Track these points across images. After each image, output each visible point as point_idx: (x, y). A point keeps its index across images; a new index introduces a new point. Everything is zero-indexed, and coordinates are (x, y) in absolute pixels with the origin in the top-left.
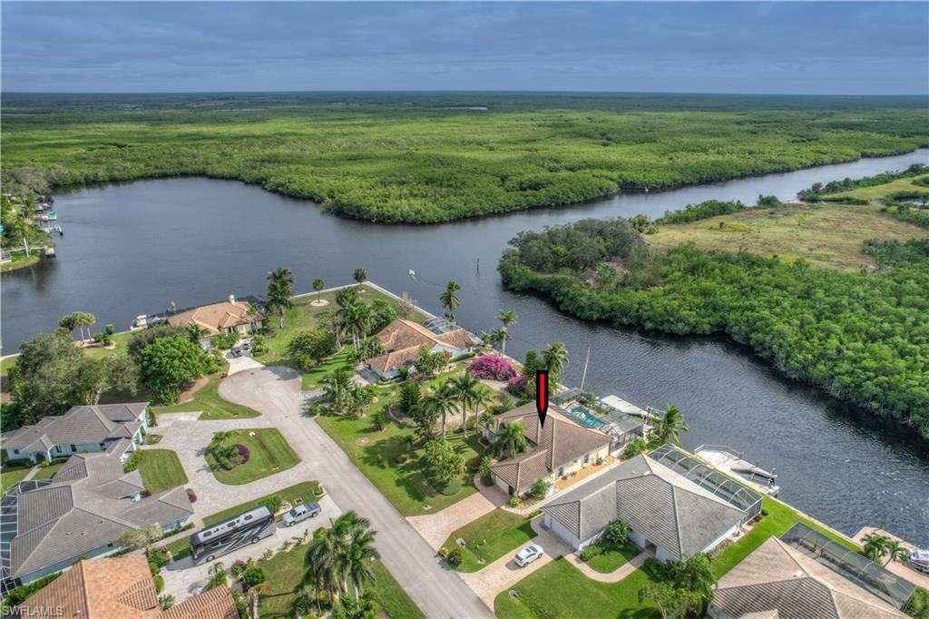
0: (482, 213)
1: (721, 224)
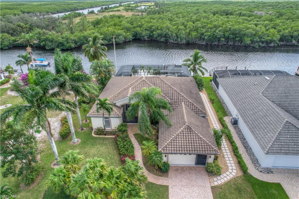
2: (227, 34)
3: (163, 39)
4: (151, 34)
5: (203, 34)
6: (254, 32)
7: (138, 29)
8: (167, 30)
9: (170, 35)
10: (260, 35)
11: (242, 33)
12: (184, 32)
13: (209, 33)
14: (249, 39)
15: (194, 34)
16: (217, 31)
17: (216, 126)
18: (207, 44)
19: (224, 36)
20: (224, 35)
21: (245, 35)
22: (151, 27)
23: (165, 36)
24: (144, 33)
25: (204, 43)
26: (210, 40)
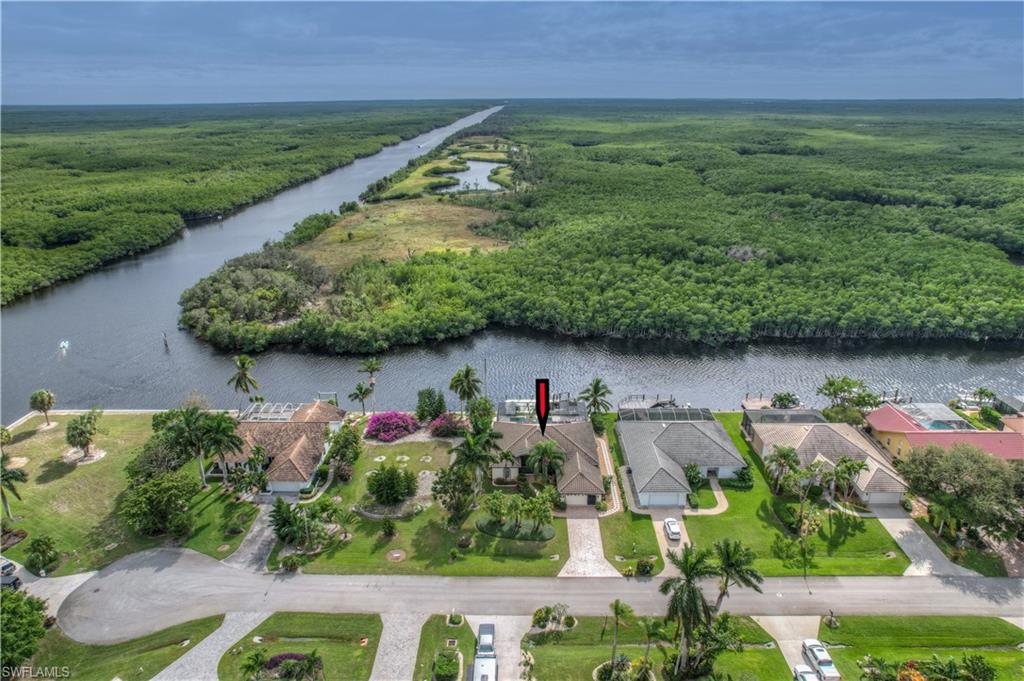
0: (48, 283)
1: (350, 235)
2: (659, 321)
3: (545, 327)
4: (523, 315)
5: (617, 320)
6: (706, 319)
7: (497, 305)
8: (553, 312)
9: (558, 320)
10: (717, 324)
11: (686, 319)
12: (583, 317)
13: (628, 321)
14: (697, 331)
15: (601, 320)
16: (642, 317)
17: (609, 471)
18: (626, 337)
19: (655, 326)
20: (654, 322)
21: (690, 323)
22: (522, 301)
23: (549, 321)
24: (508, 314)
25: (619, 336)
26: (630, 331)
